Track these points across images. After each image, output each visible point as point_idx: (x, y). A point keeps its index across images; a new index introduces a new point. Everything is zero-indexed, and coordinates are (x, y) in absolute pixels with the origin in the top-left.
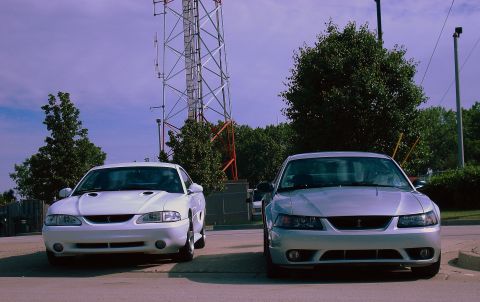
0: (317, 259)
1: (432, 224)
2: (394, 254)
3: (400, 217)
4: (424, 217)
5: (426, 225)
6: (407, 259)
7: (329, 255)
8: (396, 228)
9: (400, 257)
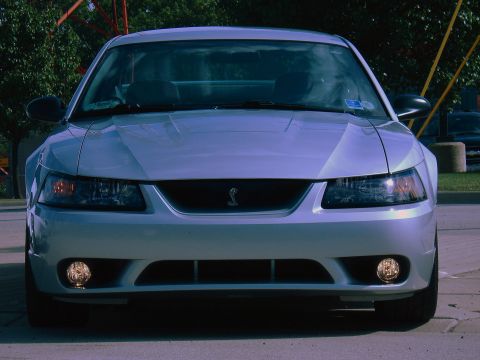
0: (129, 283)
1: (412, 200)
2: (312, 270)
3: (331, 182)
4: (390, 183)
5: (396, 203)
6: (342, 282)
7: (159, 271)
8: (318, 209)
9: (326, 278)
